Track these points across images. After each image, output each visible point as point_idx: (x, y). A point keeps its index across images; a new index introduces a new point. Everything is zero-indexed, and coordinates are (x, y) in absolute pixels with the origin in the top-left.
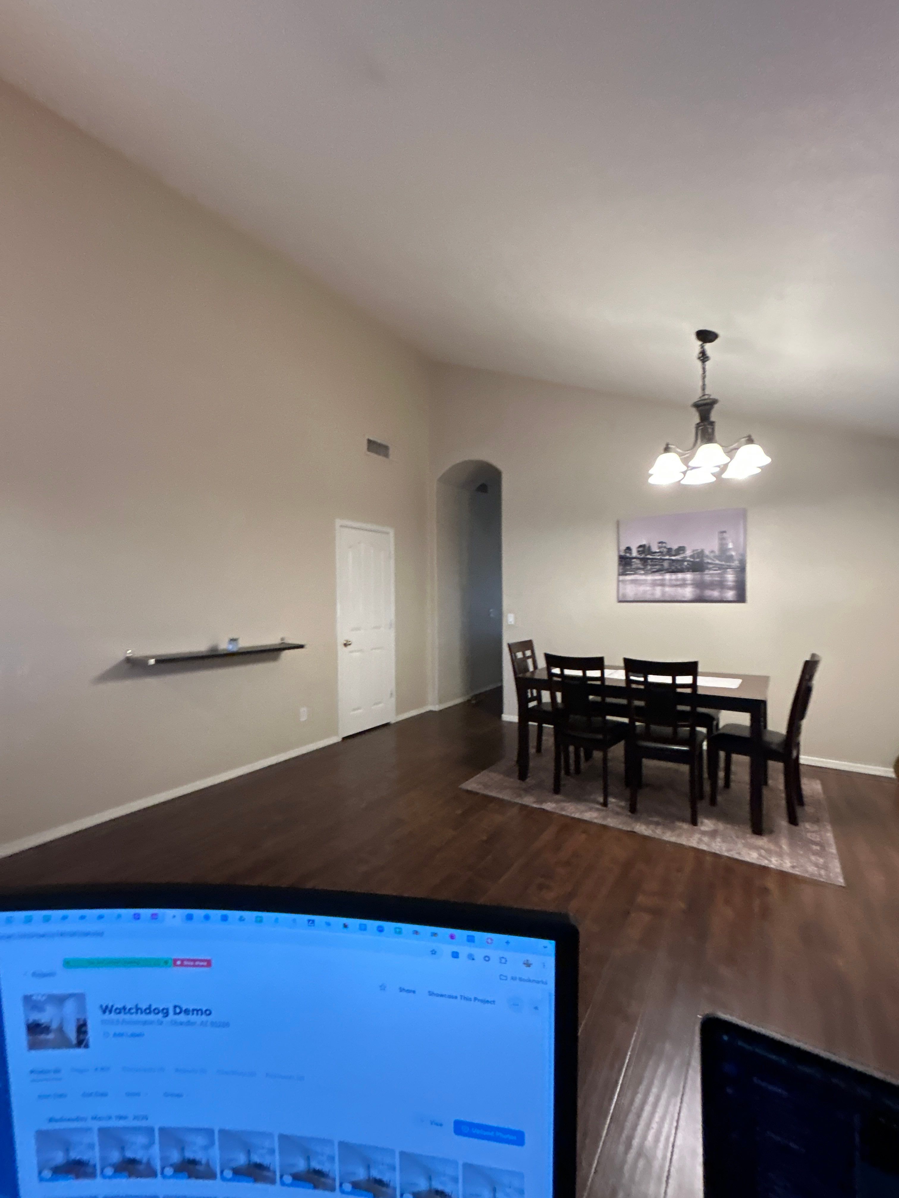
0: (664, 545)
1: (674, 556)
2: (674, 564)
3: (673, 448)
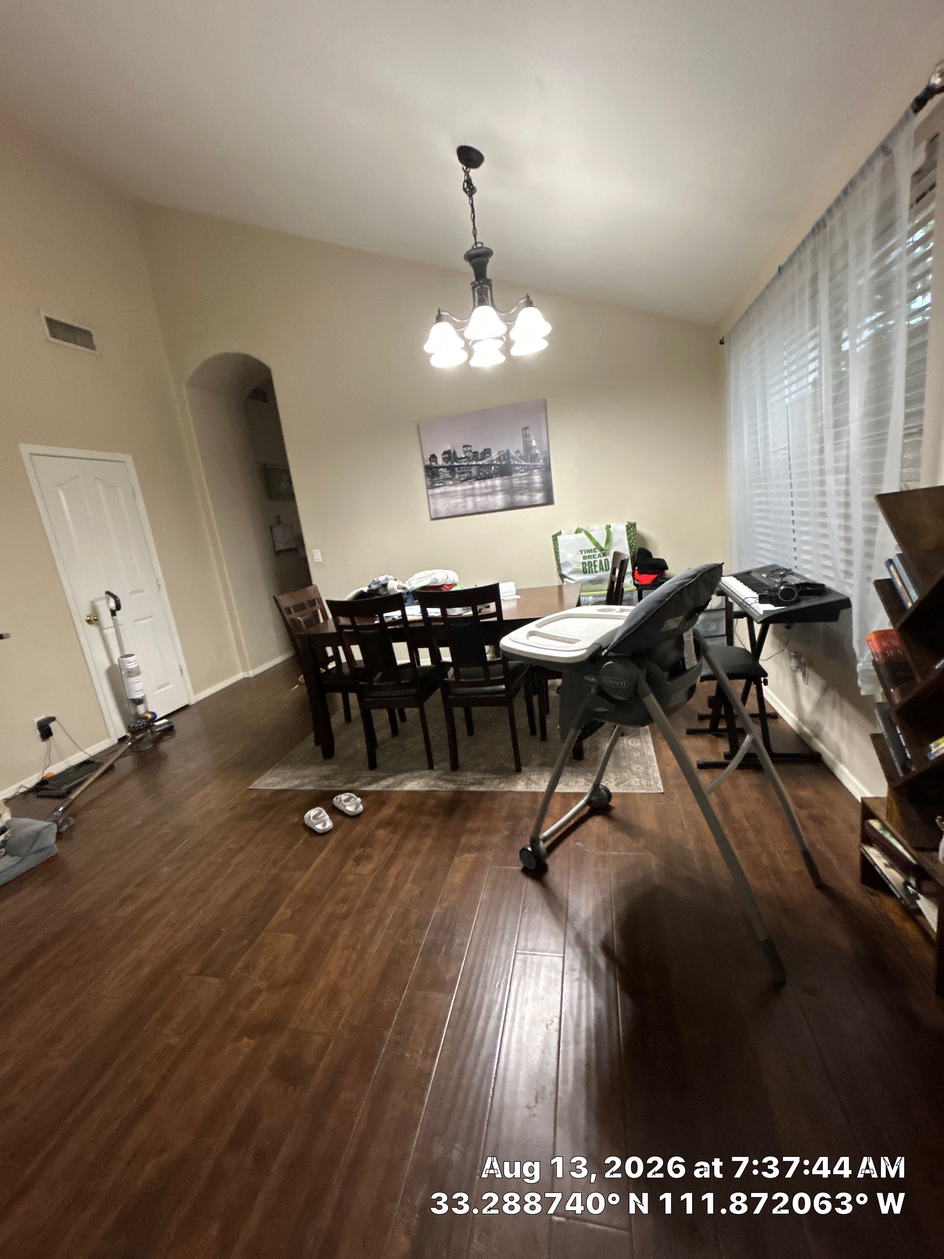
0: (469, 448)
1: (481, 460)
2: (482, 469)
3: (447, 316)
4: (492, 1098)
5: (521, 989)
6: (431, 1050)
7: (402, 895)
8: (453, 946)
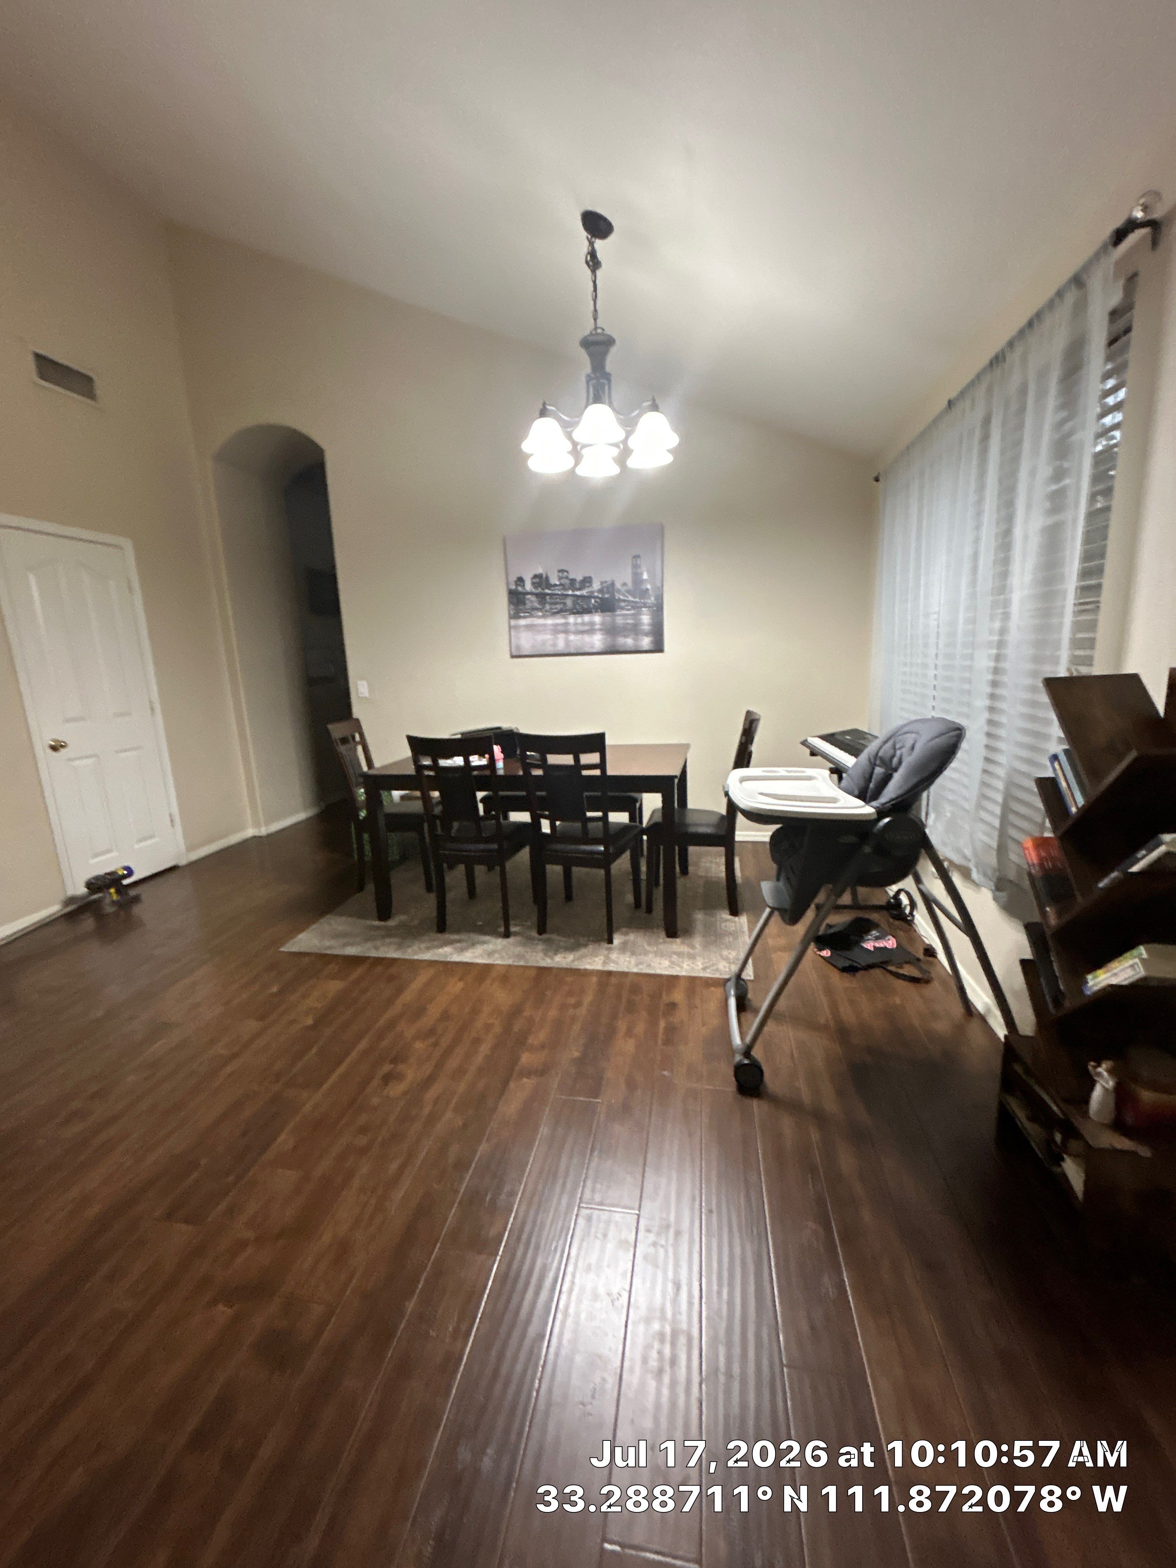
0: (565, 573)
1: (579, 589)
2: (579, 601)
3: (552, 410)
4: (538, 1392)
5: (582, 1253)
6: (464, 1328)
7: (440, 1127)
8: (500, 1194)
